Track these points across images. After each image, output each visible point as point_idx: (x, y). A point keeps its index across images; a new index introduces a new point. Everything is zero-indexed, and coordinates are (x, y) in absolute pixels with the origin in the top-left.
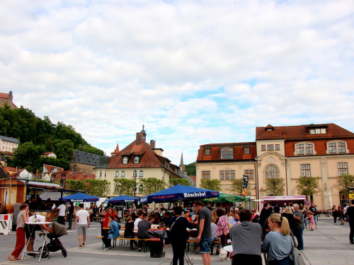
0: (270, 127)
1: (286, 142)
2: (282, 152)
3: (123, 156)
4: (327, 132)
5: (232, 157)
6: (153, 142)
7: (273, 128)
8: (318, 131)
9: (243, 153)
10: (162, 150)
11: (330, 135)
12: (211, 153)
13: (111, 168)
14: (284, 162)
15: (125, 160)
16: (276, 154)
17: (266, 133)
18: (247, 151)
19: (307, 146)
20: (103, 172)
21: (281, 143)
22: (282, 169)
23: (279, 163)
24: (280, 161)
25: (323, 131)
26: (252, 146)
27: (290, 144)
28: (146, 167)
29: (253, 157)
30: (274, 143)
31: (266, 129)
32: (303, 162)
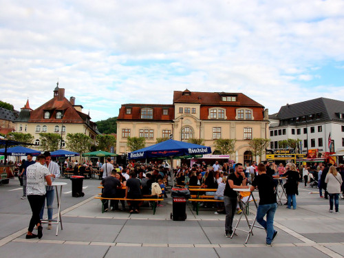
0: (187, 92)
1: (201, 106)
2: (198, 115)
3: (45, 111)
4: (237, 100)
5: (152, 118)
6: (72, 99)
7: (190, 93)
8: (229, 99)
9: (162, 114)
10: (82, 107)
11: (239, 103)
12: (132, 113)
13: (32, 122)
14: (199, 124)
15: (47, 115)
16: (192, 117)
17: (183, 97)
18: (165, 113)
19: (220, 111)
20: (24, 126)
21: (197, 107)
22: (197, 131)
23: (194, 125)
24: (195, 124)
25: (234, 99)
26: (171, 108)
27: (205, 109)
28: (68, 123)
29: (171, 119)
30: (191, 106)
31: (184, 93)
32: (215, 126)
